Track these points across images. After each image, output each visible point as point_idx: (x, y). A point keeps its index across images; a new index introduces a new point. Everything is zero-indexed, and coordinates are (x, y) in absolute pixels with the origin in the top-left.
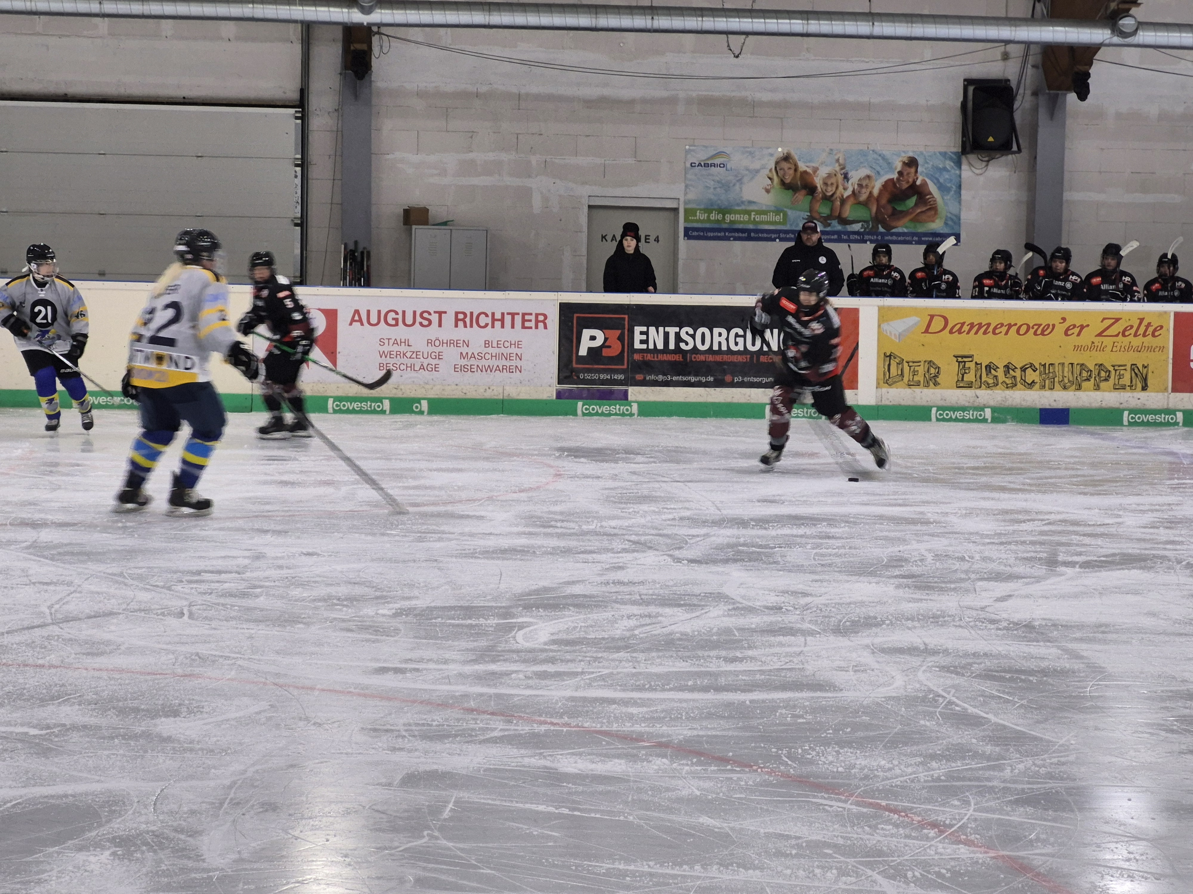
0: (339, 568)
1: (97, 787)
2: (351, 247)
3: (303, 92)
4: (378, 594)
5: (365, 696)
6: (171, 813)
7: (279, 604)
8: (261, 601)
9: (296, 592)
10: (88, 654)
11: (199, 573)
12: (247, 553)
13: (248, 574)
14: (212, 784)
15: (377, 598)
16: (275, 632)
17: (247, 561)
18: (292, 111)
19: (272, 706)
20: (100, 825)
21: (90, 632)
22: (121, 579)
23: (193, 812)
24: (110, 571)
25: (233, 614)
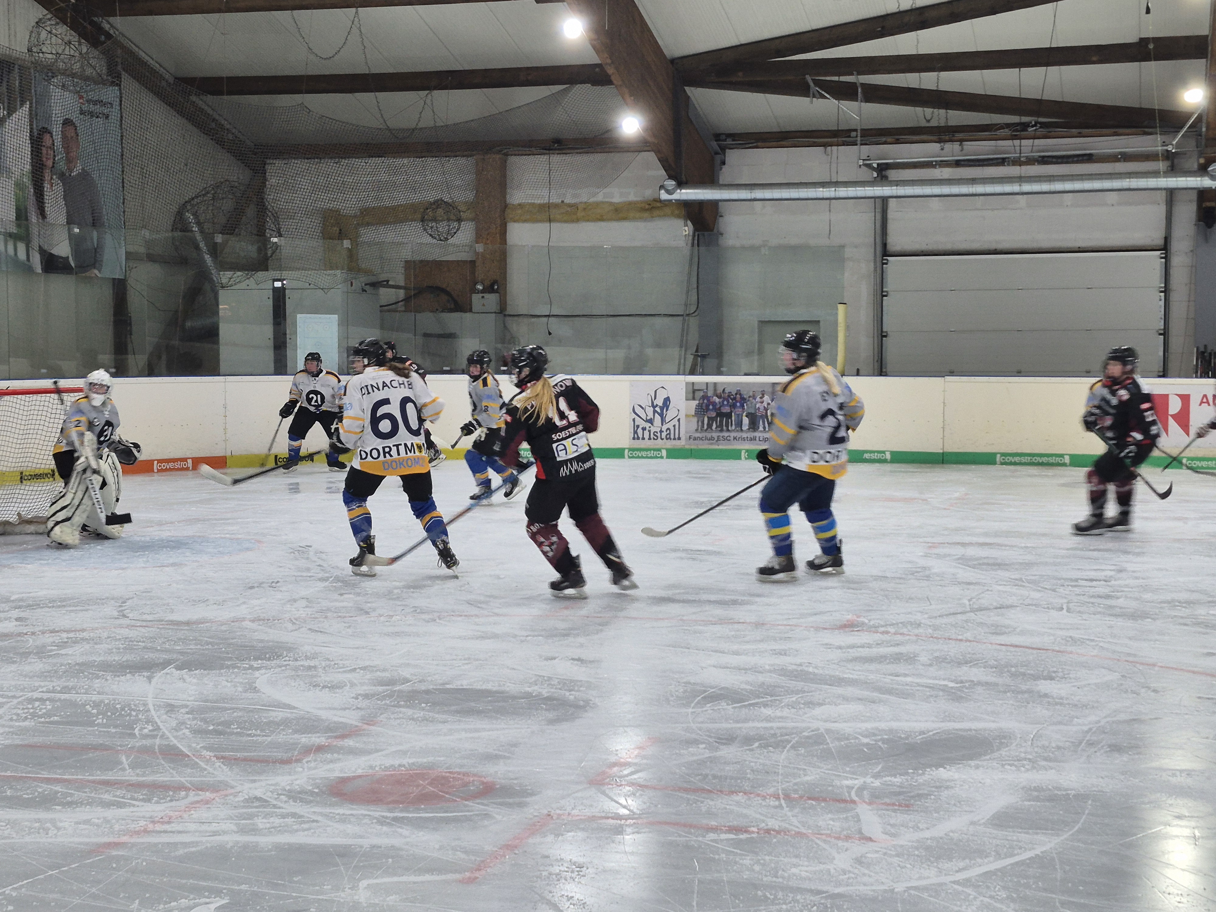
0: (1181, 579)
1: (993, 726)
2: (1202, 349)
3: (1167, 240)
4: (1211, 599)
5: (1194, 672)
6: (1043, 747)
7: (1134, 604)
8: (1121, 602)
9: (1148, 596)
10: (993, 633)
11: (1076, 580)
12: (1113, 567)
13: (1113, 582)
14: (1074, 729)
15: (1209, 602)
16: (1129, 623)
17: (1112, 573)
18: (1159, 253)
19: (1123, 676)
20: (993, 752)
21: (996, 618)
22: (1020, 583)
23: (1059, 748)
24: (1013, 577)
25: (1099, 610)
